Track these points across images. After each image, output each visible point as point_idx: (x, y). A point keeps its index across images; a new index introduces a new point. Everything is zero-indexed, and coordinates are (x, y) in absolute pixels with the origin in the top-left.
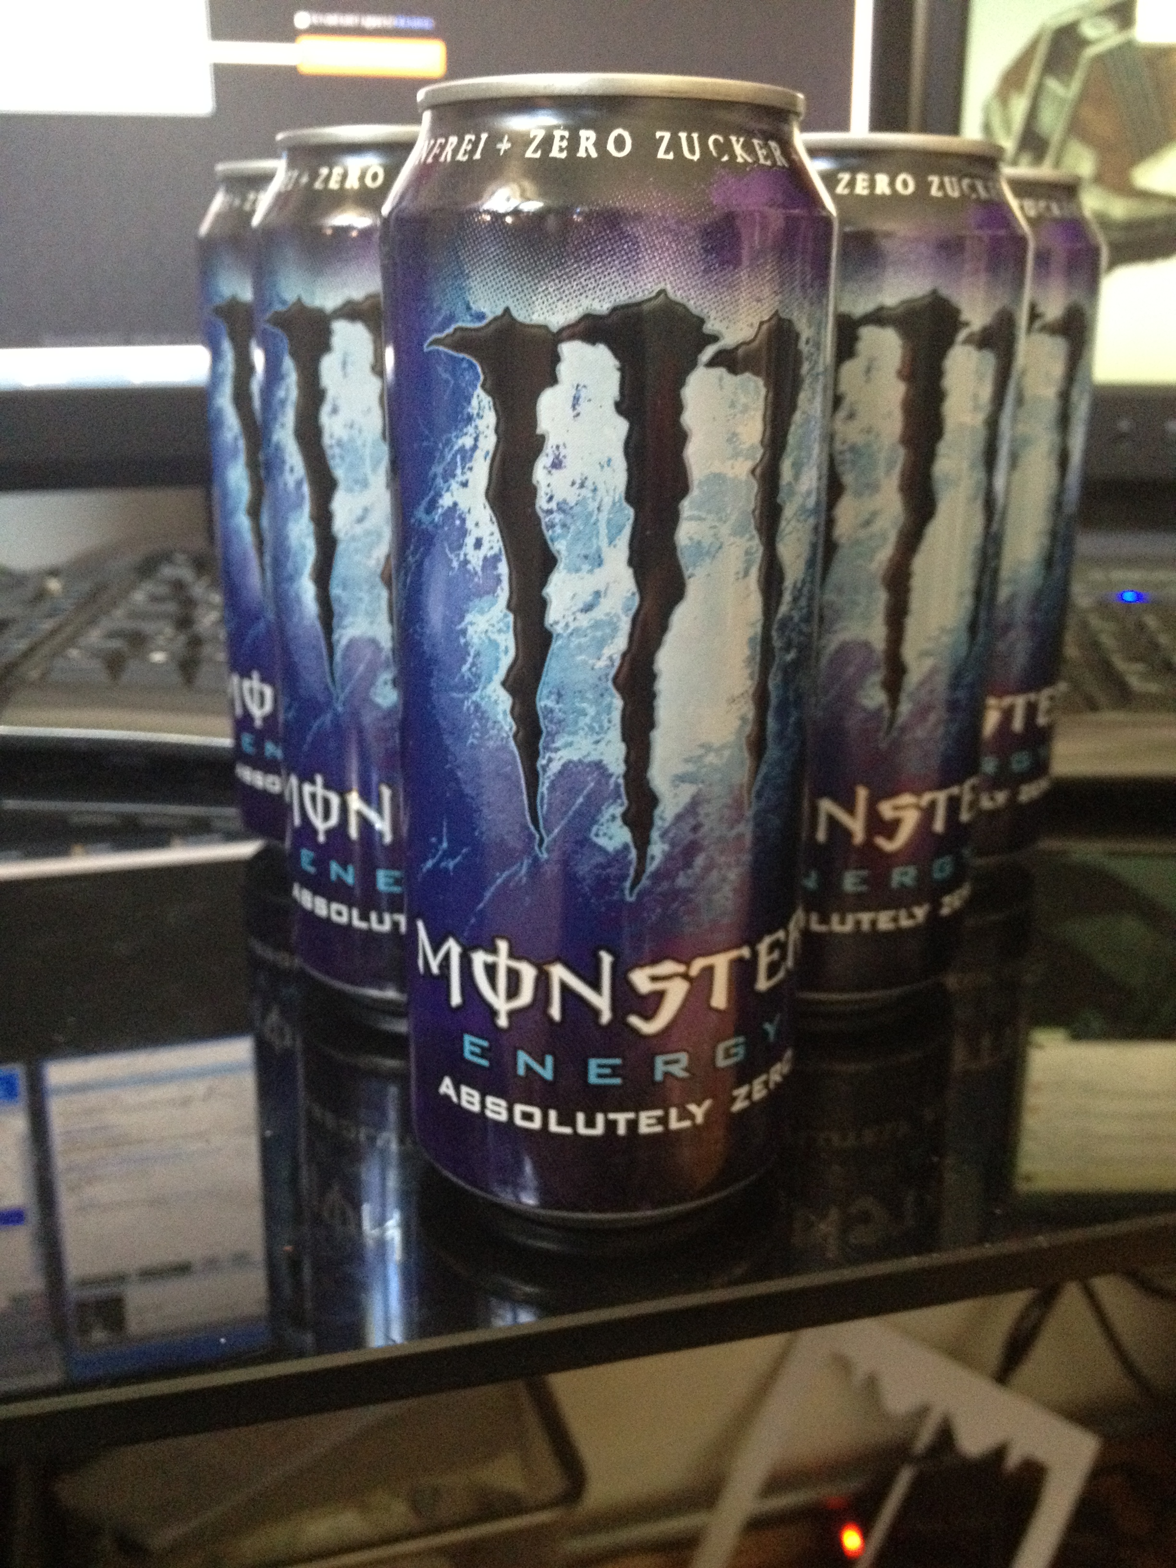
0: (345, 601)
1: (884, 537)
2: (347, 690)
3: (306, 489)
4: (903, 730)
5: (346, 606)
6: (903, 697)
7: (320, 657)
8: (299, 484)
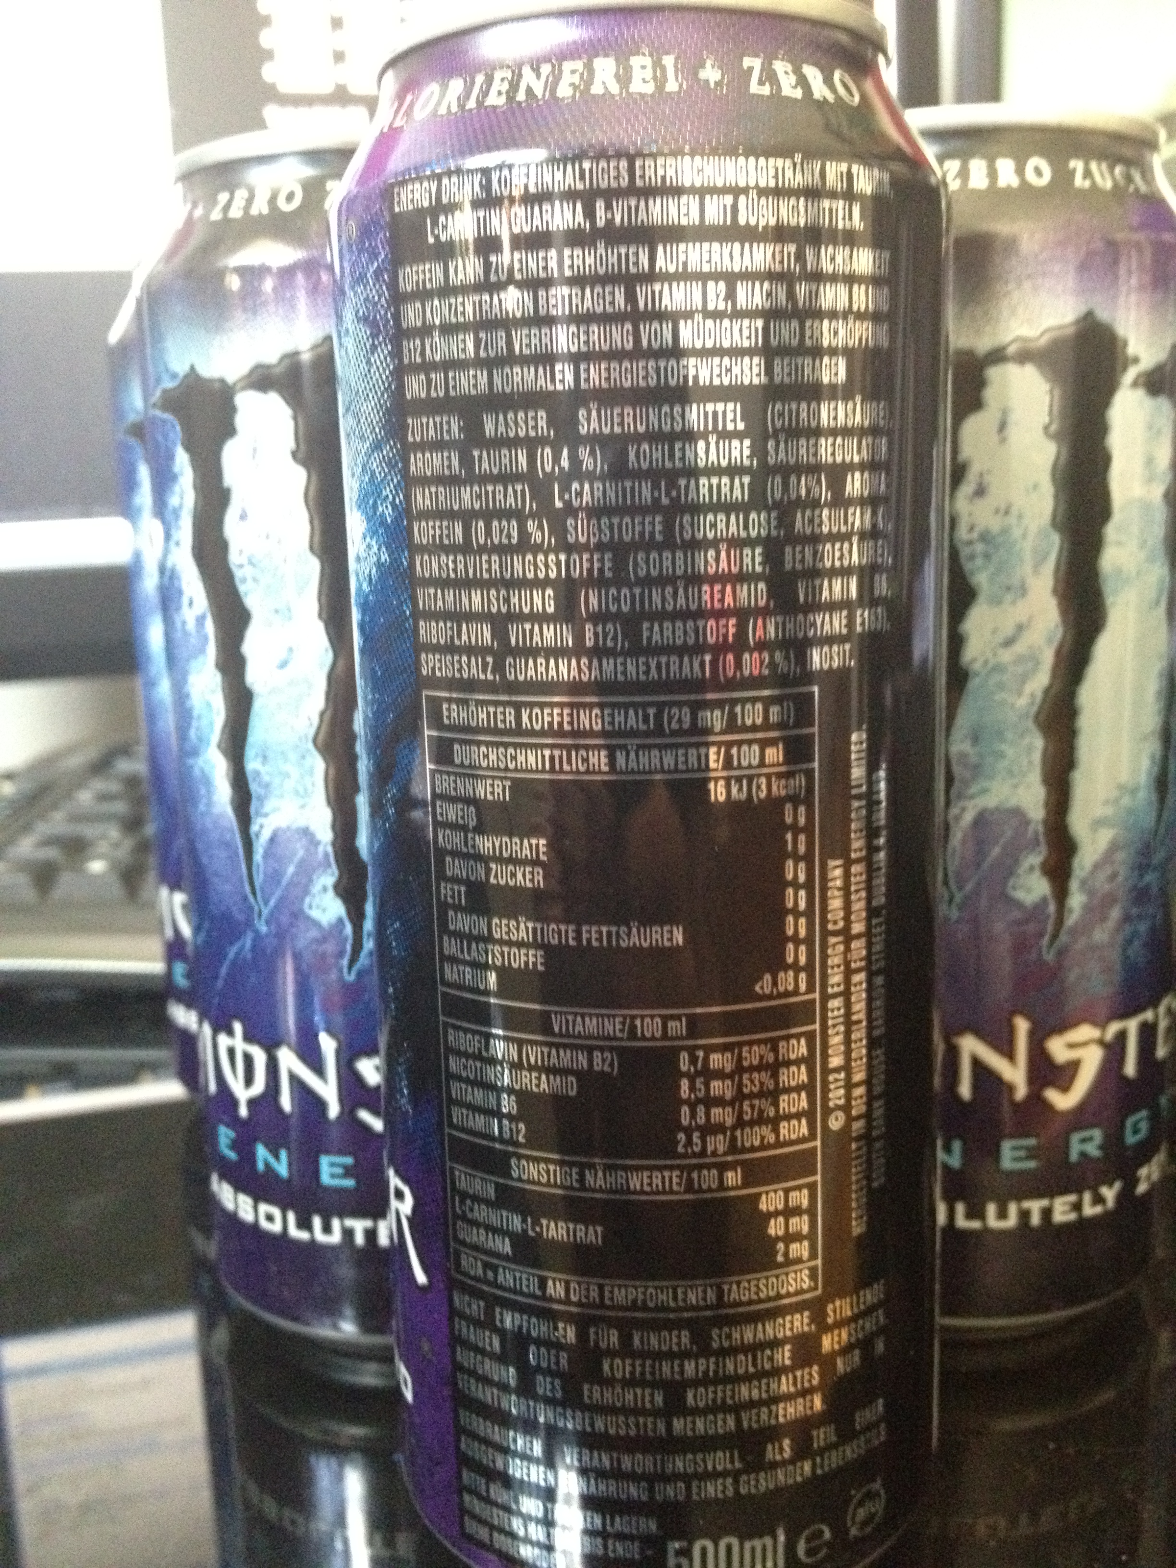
0: (266, 778)
1: (1033, 659)
2: (272, 903)
3: (210, 627)
4: (1074, 932)
5: (267, 786)
6: (1074, 885)
7: (234, 856)
8: (201, 620)
